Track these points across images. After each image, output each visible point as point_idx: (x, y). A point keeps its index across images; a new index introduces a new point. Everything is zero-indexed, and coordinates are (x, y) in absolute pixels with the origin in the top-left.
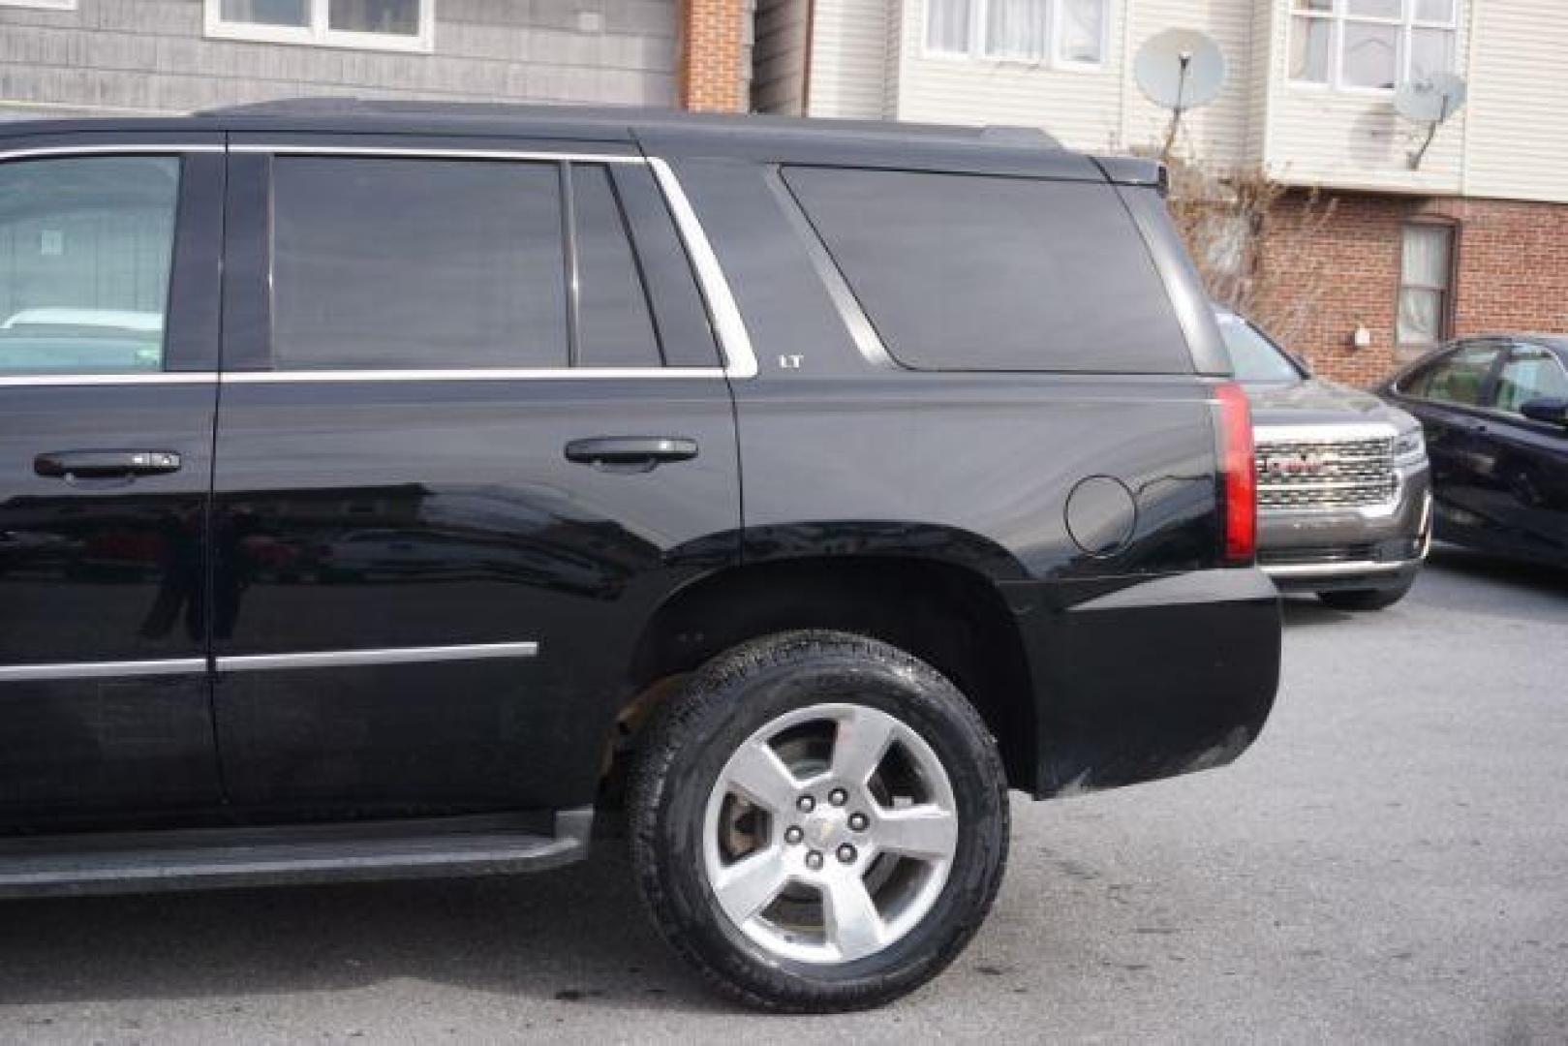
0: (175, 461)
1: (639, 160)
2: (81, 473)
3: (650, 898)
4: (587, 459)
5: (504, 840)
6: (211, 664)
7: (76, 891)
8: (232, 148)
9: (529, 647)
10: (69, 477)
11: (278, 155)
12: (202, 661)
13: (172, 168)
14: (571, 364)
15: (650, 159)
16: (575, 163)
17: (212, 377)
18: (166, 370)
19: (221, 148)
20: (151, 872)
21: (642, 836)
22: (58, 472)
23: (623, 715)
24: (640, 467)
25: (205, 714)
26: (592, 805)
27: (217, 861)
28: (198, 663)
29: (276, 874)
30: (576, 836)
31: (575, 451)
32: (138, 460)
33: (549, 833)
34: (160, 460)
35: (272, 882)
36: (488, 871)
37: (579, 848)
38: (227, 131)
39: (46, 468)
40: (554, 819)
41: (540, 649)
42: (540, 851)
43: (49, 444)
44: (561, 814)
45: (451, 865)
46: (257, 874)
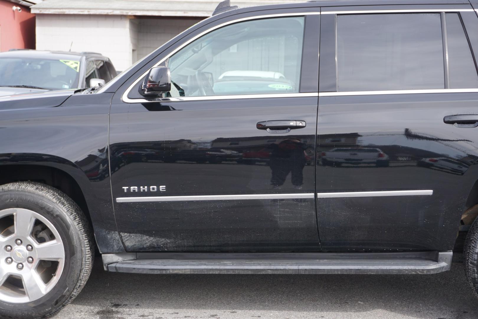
0: (304, 124)
1: (472, 10)
2: (272, 128)
3: (474, 286)
4: (452, 123)
5: (419, 262)
6: (316, 196)
7: (270, 272)
8: (322, 13)
9: (430, 192)
10: (268, 130)
11: (338, 15)
12: (313, 194)
13: (301, 21)
14: (445, 87)
15: (476, 10)
16: (446, 13)
17: (316, 94)
18: (300, 92)
19: (319, 13)
20: (295, 267)
21: (471, 263)
22: (265, 128)
23: (463, 217)
24: (472, 125)
25: (314, 213)
26: (452, 251)
27: (318, 264)
28: (311, 195)
29: (337, 270)
30: (445, 261)
31: (446, 120)
32: (292, 124)
33: (436, 260)
34: (299, 124)
35: (336, 273)
36: (414, 273)
37: (447, 266)
38: (320, 7)
39: (261, 126)
40: (438, 255)
41: (434, 193)
42: (432, 266)
43: (261, 118)
44: (440, 253)
45: (399, 270)
46: (331, 270)
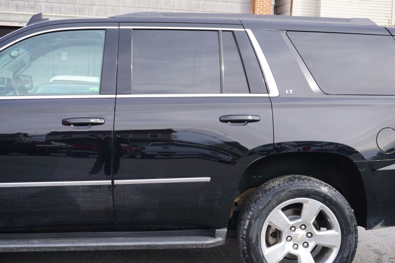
0: (103, 121)
1: (243, 30)
2: (75, 124)
3: (244, 257)
4: (226, 121)
5: (200, 238)
6: (113, 182)
7: (72, 249)
8: (120, 27)
9: (208, 179)
10: (72, 126)
11: (134, 29)
12: (111, 181)
13: (103, 33)
14: (221, 92)
15: (246, 30)
16: (223, 31)
17: (114, 96)
18: (100, 94)
19: (118, 28)
20: (95, 244)
21: (242, 238)
22: (69, 124)
23: (236, 200)
24: (242, 124)
25: (111, 197)
26: (226, 228)
27: (114, 242)
28: (109, 182)
29: (131, 246)
30: (221, 237)
31: (222, 119)
32: (92, 121)
33: (213, 236)
34: (99, 121)
35: (130, 248)
36: (195, 247)
37: (222, 240)
38: (119, 22)
39: (65, 123)
40: (215, 232)
41: (211, 179)
42: (210, 241)
43: (66, 116)
44: (216, 230)
45: (183, 245)
46: (126, 246)
